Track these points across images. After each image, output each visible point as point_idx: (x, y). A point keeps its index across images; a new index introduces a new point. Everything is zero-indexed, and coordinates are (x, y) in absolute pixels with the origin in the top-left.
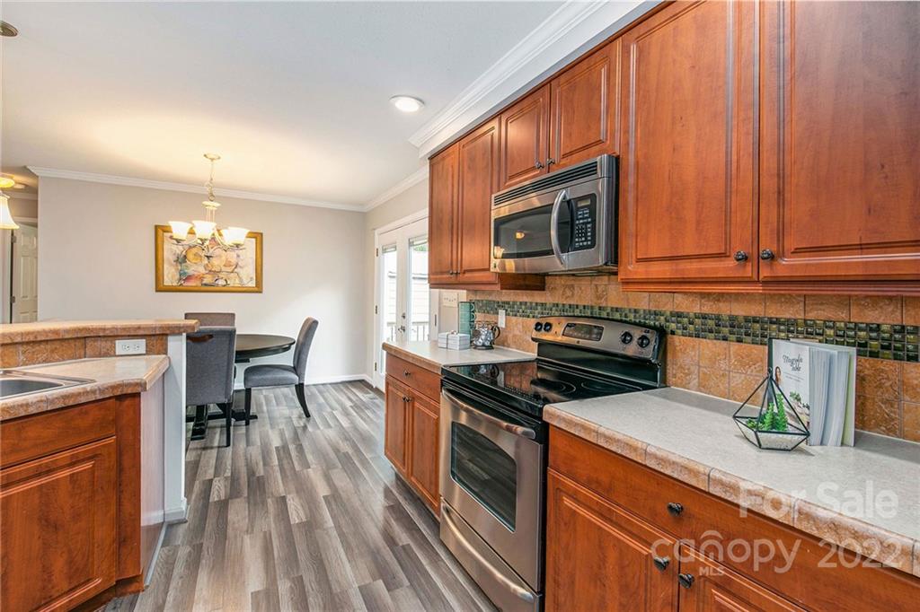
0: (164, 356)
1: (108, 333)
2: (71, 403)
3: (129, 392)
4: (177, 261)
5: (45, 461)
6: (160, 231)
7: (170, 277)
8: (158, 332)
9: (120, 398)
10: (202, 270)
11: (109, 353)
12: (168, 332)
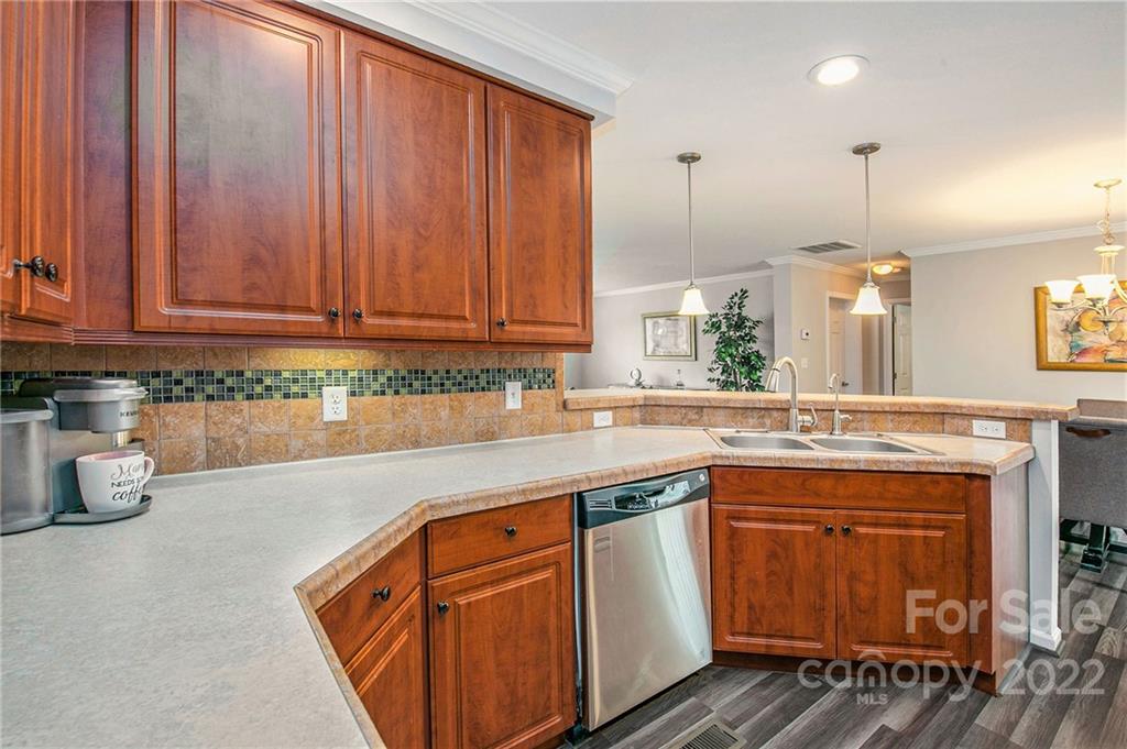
0: (1027, 445)
1: (964, 411)
2: (923, 470)
3: (978, 472)
4: (1066, 330)
5: (903, 515)
6: (1039, 294)
7: (1056, 350)
8: (1019, 416)
9: (970, 476)
10: (1105, 340)
11: (967, 433)
12: (1032, 417)
